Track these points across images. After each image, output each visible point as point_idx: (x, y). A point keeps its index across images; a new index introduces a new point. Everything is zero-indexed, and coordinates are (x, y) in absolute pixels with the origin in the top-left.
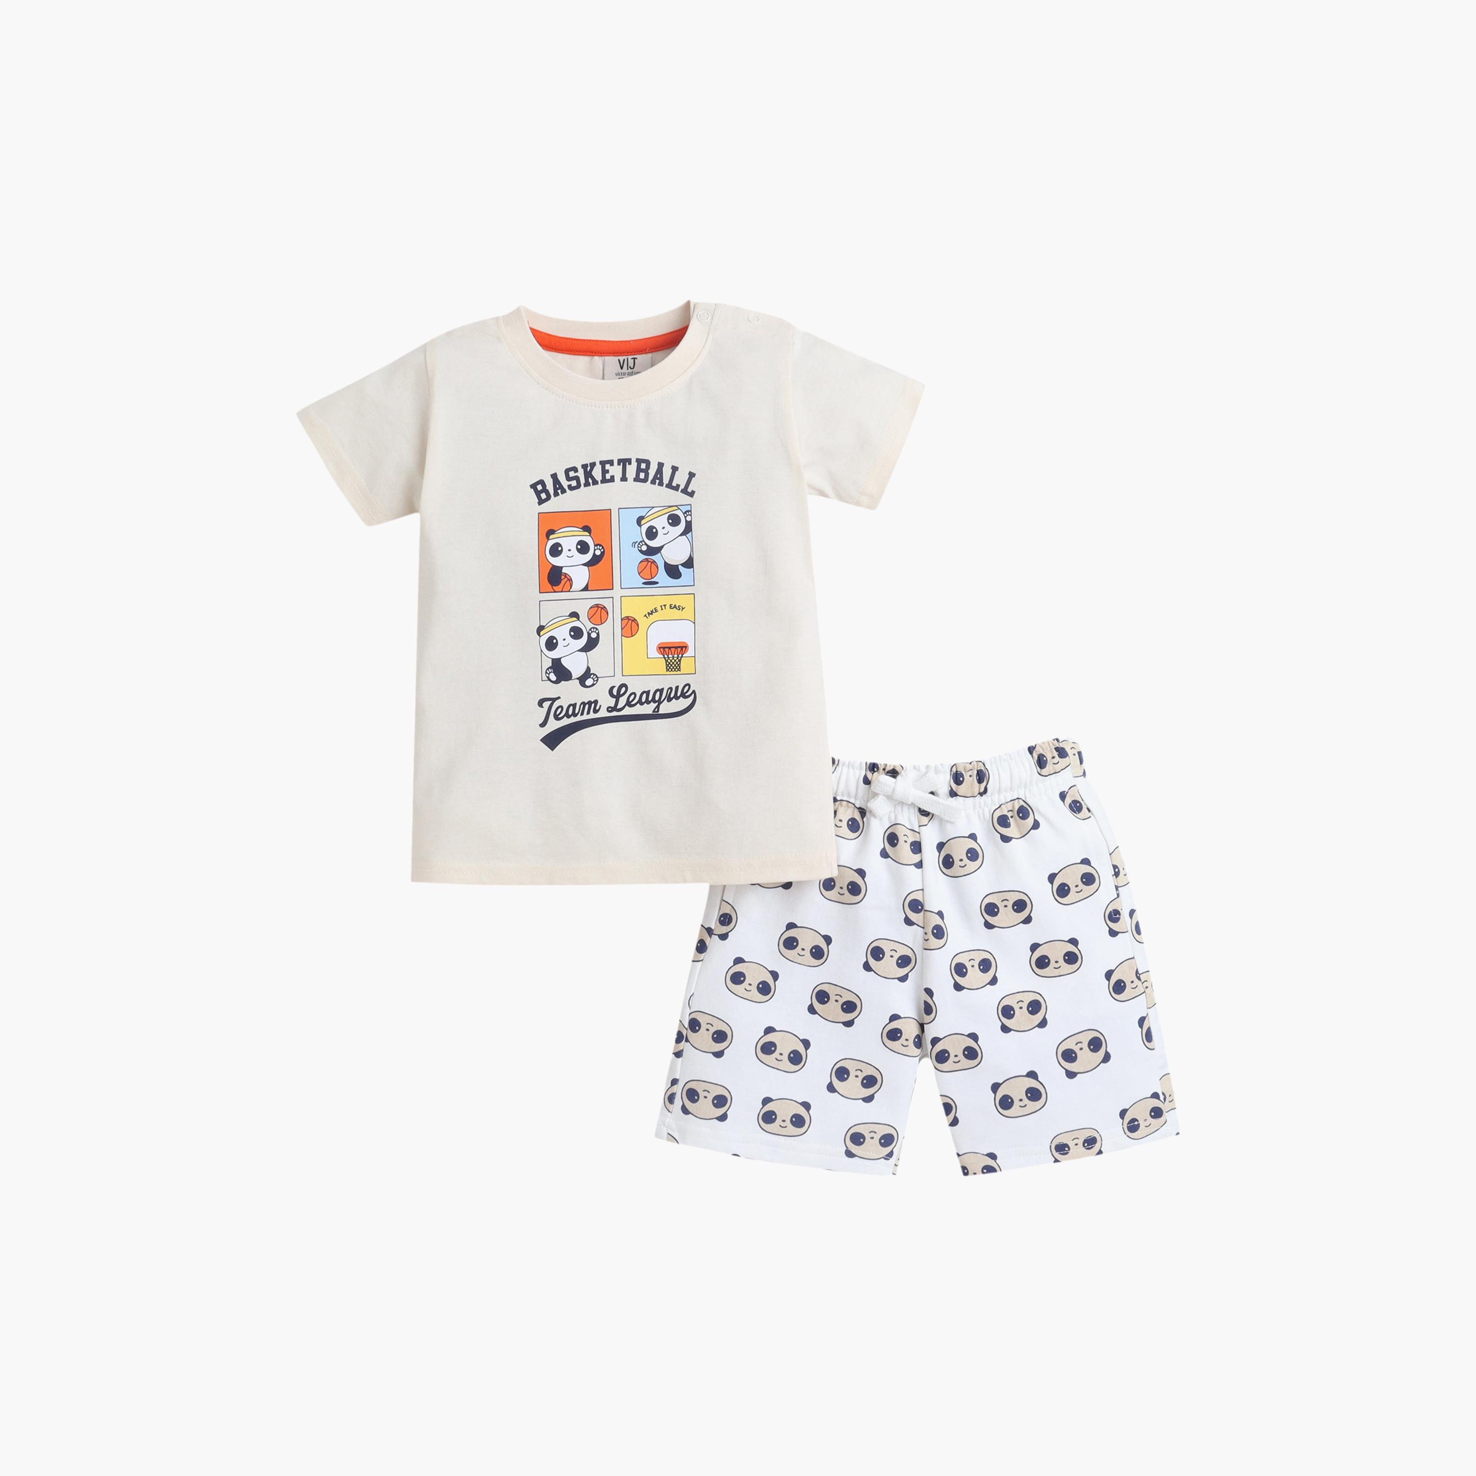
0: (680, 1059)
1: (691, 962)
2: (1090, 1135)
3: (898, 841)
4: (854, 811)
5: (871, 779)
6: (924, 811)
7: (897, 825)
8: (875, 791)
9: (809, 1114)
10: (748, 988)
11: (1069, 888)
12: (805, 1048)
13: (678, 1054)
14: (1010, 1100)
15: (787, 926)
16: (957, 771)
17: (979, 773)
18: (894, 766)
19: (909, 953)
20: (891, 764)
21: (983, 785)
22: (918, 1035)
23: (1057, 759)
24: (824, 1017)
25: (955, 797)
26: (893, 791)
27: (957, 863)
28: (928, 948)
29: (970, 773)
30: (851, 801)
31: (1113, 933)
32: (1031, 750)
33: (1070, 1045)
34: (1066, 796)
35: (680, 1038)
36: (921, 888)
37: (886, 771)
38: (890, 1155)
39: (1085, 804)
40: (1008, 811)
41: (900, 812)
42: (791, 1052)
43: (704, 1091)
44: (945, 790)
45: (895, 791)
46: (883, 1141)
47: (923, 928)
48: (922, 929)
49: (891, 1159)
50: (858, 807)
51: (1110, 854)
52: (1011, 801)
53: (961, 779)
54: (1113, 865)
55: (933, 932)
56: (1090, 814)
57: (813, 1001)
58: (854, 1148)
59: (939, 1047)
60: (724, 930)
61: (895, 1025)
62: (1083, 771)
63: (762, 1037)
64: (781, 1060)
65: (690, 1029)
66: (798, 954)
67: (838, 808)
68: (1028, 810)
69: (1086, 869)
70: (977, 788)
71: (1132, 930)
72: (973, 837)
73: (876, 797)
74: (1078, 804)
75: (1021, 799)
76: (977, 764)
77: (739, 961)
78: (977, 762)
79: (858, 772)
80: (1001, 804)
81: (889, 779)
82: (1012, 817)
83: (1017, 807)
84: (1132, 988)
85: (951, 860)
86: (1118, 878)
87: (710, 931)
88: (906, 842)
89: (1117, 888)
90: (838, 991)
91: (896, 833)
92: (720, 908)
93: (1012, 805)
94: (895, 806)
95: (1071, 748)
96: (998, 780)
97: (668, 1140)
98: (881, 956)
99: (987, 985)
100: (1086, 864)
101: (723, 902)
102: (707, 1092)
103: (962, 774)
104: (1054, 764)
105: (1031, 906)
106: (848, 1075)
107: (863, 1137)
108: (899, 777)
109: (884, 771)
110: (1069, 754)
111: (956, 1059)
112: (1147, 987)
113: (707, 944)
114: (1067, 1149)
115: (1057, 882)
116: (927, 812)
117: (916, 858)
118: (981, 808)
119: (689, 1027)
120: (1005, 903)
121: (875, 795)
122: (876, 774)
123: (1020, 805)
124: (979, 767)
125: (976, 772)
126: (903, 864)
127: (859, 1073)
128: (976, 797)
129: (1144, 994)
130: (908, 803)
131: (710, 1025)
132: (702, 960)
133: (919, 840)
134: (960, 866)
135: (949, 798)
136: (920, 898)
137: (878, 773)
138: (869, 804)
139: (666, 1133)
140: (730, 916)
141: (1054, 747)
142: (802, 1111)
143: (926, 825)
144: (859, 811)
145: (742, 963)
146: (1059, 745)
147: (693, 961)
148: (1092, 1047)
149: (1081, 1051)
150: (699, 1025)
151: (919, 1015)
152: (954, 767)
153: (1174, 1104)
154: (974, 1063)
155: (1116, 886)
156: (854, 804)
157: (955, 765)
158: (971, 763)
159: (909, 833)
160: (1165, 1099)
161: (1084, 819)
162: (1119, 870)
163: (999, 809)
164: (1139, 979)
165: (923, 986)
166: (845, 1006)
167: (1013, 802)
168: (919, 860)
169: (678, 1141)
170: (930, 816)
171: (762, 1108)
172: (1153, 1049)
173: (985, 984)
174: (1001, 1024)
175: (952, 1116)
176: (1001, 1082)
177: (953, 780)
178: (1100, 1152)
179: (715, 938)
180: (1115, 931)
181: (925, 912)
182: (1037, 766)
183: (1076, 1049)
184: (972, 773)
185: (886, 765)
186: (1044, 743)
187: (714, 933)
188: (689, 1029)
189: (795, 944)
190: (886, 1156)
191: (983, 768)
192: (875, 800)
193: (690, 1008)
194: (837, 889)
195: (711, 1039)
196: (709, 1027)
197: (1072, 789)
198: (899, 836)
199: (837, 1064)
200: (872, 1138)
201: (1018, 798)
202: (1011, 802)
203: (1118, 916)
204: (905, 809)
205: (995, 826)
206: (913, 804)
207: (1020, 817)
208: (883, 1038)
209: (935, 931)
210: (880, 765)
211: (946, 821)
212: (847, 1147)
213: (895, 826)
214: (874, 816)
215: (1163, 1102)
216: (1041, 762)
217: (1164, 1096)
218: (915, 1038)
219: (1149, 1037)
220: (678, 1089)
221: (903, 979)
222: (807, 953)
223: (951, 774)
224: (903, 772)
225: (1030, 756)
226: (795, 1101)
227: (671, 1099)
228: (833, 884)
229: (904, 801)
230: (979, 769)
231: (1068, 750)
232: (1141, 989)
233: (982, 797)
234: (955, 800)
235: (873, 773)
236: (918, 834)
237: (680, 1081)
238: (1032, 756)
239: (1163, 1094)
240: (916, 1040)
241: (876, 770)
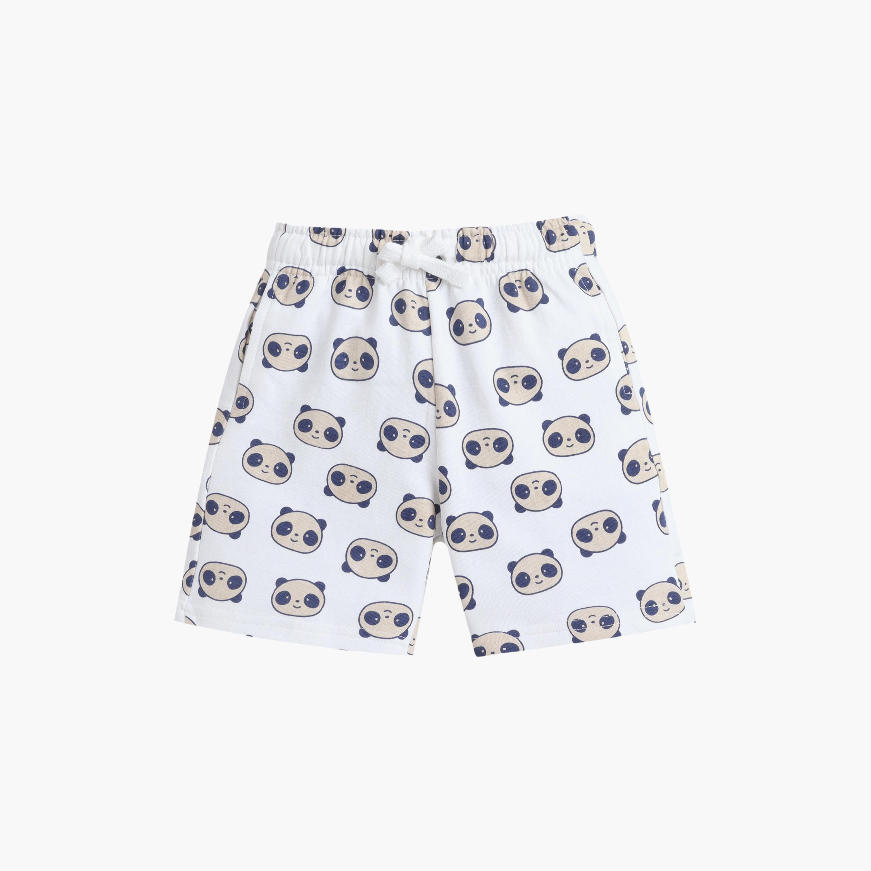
0: (198, 542)
1: (208, 445)
2: (607, 614)
3: (405, 307)
4: (362, 279)
5: (378, 247)
6: (432, 276)
7: (405, 291)
8: (383, 259)
9: (323, 594)
10: (265, 469)
11: (579, 364)
12: (321, 528)
13: (197, 537)
14: (526, 578)
15: (301, 409)
16: (463, 235)
17: (486, 238)
18: (401, 232)
19: (423, 433)
20: (397, 229)
21: (490, 250)
22: (432, 516)
23: (566, 236)
24: (340, 498)
25: (462, 262)
26: (401, 257)
27: (467, 329)
28: (441, 426)
29: (477, 238)
30: (359, 270)
31: (626, 411)
32: (540, 225)
33: (585, 525)
34: (576, 273)
35: (197, 520)
36: (430, 357)
37: (393, 236)
38: (405, 634)
39: (595, 282)
40: (516, 281)
41: (408, 278)
42: (307, 533)
43: (220, 572)
44: (453, 254)
45: (403, 257)
46: (397, 620)
47: (435, 405)
48: (434, 407)
49: (406, 639)
50: (367, 275)
51: (619, 331)
52: (519, 270)
53: (468, 243)
54: (622, 342)
55: (445, 409)
56: (600, 292)
57: (329, 483)
58: (368, 628)
59: (455, 526)
60: (240, 412)
61: (409, 504)
62: (593, 251)
63: (278, 517)
64: (297, 541)
65: (208, 511)
66: (313, 436)
67: (347, 277)
68: (537, 283)
69: (596, 344)
70: (484, 253)
71: (643, 409)
72: (480, 302)
73: (383, 265)
74: (588, 282)
75: (529, 271)
76: (484, 230)
77: (256, 443)
78: (483, 227)
79: (364, 240)
80: (508, 272)
81: (396, 246)
82: (520, 287)
83: (524, 278)
84: (646, 470)
85: (461, 325)
86: (627, 355)
87: (227, 414)
88: (413, 307)
89: (626, 364)
90: (353, 471)
91: (404, 299)
92: (237, 392)
93: (520, 275)
94: (403, 271)
95: (581, 227)
96: (505, 247)
97: (186, 622)
98: (394, 435)
99: (501, 463)
100: (596, 339)
101: (240, 385)
102: (223, 574)
103: (469, 238)
104: (563, 240)
105: (540, 382)
106: (364, 555)
107: (378, 616)
108: (406, 243)
109: (390, 238)
110: (579, 233)
111: (472, 539)
112: (660, 470)
113: (224, 427)
114: (583, 626)
115: (567, 358)
116: (435, 277)
117: (424, 324)
118: (488, 274)
119: (207, 510)
120: (515, 379)
121: (382, 262)
122: (382, 241)
123: (528, 277)
124: (485, 233)
125: (483, 237)
126: (411, 331)
127: (374, 553)
128: (483, 262)
129: (658, 476)
130: (416, 269)
131: (228, 507)
132: (219, 443)
133: (427, 306)
134: (470, 332)
135: (456, 262)
136: (430, 370)
137: (385, 240)
138: (377, 272)
139: (184, 616)
140: (247, 399)
141: (563, 225)
142: (316, 591)
143: (434, 290)
144: (368, 279)
145: (259, 445)
146: (568, 222)
147: (210, 444)
148: (607, 528)
149: (596, 531)
150: (217, 507)
151: (435, 495)
152: (461, 231)
153: (690, 593)
154: (489, 542)
155: (625, 363)
156: (362, 272)
157: (462, 229)
158: (477, 228)
159: (416, 298)
160: (681, 585)
161: (593, 296)
162: (627, 347)
163: (506, 277)
164: (652, 460)
165: (437, 466)
166: (360, 487)
167: (521, 272)
168: (428, 326)
169: (196, 624)
170: (438, 281)
171: (276, 589)
172: (668, 534)
173: (499, 463)
174: (515, 503)
175: (468, 599)
176: (517, 561)
177: (460, 244)
178: (618, 634)
179: (232, 421)
180: (627, 408)
181: (436, 386)
182: (545, 240)
183: (592, 529)
184: (479, 238)
185: (393, 231)
186: (553, 220)
187: (231, 416)
188: (206, 512)
189: (309, 426)
190: (400, 635)
191: (489, 234)
192: (383, 267)
193: (207, 491)
194: (350, 365)
195: (228, 520)
196: (226, 508)
197: (582, 266)
198: (406, 302)
199: (353, 544)
200: (387, 617)
201: (526, 270)
202: (519, 272)
203: (629, 393)
204: (414, 274)
205: (502, 294)
206: (421, 270)
207: (528, 289)
208: (398, 518)
209: (447, 408)
210: (386, 231)
211: (453, 285)
212: (361, 627)
213: (403, 292)
214: (383, 283)
215: (680, 588)
216: (550, 238)
217: (680, 583)
218: (430, 518)
219: (662, 521)
220: (196, 572)
221: (417, 459)
222: (321, 435)
223: (457, 238)
224: (409, 238)
225: (539, 231)
226: (310, 582)
227: (189, 581)
228: (345, 360)
229: (412, 267)
230: (485, 234)
231: (578, 228)
232: (654, 472)
233: (489, 263)
234: (463, 264)
235: (380, 241)
236: (426, 300)
237: (198, 563)
238: (541, 232)
239: (679, 581)
240: (431, 521)
241: (382, 236)
